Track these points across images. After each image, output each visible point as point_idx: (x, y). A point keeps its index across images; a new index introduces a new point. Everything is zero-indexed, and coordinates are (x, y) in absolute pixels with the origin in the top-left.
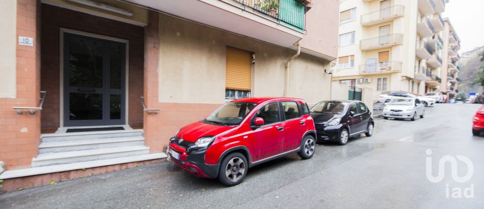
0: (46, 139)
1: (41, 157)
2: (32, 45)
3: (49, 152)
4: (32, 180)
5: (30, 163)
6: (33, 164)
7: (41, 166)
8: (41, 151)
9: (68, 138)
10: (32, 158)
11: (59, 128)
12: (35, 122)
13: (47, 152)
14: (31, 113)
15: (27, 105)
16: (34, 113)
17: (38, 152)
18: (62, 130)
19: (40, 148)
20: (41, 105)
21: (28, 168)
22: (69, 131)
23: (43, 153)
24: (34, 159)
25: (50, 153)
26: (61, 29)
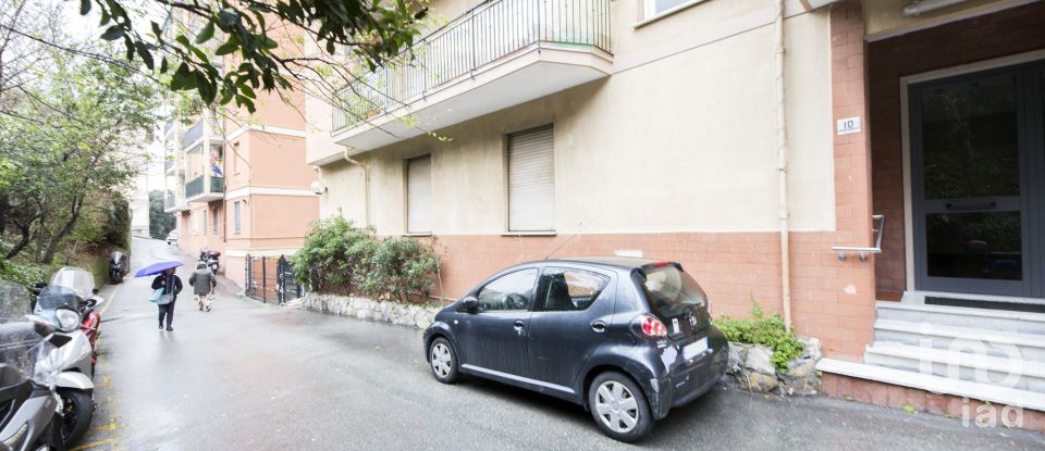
0: (884, 311)
1: (879, 347)
2: (859, 130)
3: (895, 341)
4: (869, 388)
5: (861, 354)
6: (867, 358)
7: (882, 365)
8: (878, 334)
9: (932, 317)
10: (864, 345)
11: (905, 293)
12: (866, 274)
13: (890, 340)
14: (861, 259)
15: (854, 243)
16: (866, 259)
17: (873, 335)
18: (913, 297)
19: (876, 329)
20: (879, 242)
21: (858, 362)
22: (929, 301)
23: (882, 339)
24: (868, 349)
25: (898, 344)
26: (903, 79)
